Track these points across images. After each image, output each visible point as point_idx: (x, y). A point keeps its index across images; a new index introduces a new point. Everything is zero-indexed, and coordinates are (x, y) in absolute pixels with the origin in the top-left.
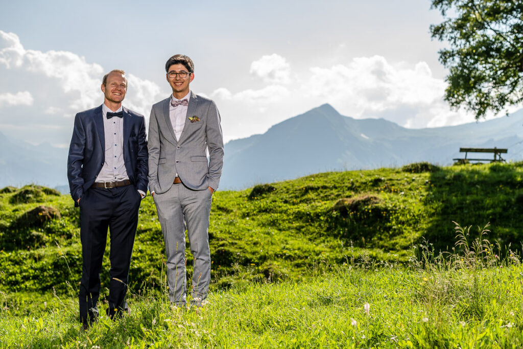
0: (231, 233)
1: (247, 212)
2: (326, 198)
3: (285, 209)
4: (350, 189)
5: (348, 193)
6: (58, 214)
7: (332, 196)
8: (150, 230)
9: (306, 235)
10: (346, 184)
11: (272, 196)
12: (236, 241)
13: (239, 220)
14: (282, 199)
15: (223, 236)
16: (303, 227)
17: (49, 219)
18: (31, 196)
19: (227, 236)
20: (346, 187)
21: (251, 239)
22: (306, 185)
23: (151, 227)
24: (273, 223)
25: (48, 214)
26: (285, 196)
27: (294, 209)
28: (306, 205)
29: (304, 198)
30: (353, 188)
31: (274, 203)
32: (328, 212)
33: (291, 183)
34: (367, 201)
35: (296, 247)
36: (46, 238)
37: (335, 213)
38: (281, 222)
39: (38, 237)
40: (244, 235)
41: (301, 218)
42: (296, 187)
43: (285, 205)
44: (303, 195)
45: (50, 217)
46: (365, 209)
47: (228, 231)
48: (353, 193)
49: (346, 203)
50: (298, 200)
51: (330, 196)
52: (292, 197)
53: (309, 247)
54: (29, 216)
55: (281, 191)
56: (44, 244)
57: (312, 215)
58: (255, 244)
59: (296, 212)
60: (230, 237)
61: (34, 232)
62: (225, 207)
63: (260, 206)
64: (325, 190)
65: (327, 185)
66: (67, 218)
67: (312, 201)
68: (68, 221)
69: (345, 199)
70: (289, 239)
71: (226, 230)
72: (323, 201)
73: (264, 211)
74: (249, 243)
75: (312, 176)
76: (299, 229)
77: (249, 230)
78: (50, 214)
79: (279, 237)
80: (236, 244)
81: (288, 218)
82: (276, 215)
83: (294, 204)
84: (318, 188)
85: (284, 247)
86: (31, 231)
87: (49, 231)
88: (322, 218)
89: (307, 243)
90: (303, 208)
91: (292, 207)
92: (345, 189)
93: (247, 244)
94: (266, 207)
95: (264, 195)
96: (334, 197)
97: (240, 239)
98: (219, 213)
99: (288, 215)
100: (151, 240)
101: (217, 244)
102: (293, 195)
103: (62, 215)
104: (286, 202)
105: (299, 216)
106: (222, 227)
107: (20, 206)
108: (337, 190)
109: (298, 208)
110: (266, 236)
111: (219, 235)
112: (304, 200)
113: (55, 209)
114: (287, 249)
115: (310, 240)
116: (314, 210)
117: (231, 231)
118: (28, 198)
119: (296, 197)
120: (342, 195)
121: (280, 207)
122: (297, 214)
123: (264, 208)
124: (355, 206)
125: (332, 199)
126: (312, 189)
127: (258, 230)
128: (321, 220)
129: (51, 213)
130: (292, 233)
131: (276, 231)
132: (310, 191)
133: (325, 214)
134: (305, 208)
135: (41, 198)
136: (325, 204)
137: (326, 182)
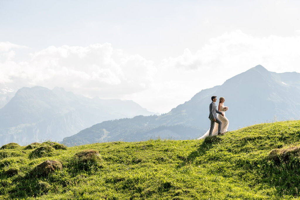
0: (185, 182)
1: (199, 160)
2: (262, 148)
3: (229, 157)
4: (280, 139)
5: (279, 143)
6: (60, 166)
7: (267, 146)
8: (124, 179)
9: (246, 181)
10: (277, 136)
11: (219, 146)
12: (189, 190)
13: (193, 168)
14: (226, 148)
15: (179, 185)
16: (243, 174)
17: (52, 170)
18: (44, 151)
19: (182, 184)
20: (278, 137)
21: (201, 187)
22: (245, 136)
23: (124, 177)
24: (220, 170)
25: (52, 167)
26: (229, 145)
27: (236, 157)
28: (245, 154)
29: (244, 147)
30: (283, 139)
31: (220, 152)
32: (264, 160)
33: (233, 134)
34: (296, 152)
35: (239, 194)
36: (48, 186)
37: (269, 162)
38: (226, 169)
39: (43, 186)
40: (196, 183)
41: (242, 166)
42: (238, 138)
43: (229, 154)
44: (243, 145)
45: (54, 169)
46: (295, 159)
47: (183, 180)
48: (283, 144)
49: (279, 153)
50: (239, 149)
51: (264, 145)
52: (234, 147)
53: (250, 194)
54: (39, 169)
55: (226, 141)
56: (47, 192)
57: (251, 163)
58: (205, 192)
59: (238, 160)
60: (184, 186)
61: (41, 182)
62: (183, 156)
63: (210, 155)
64: (260, 141)
65: (261, 136)
66: (66, 169)
67: (250, 150)
68: (67, 171)
69: (278, 149)
70: (232, 185)
71: (181, 179)
72: (259, 150)
73: (212, 159)
74: (199, 191)
75: (249, 128)
76: (240, 176)
77: (200, 178)
78: (54, 167)
79: (224, 184)
80: (189, 192)
81: (232, 165)
82: (222, 163)
83: (236, 153)
84: (255, 138)
85: (228, 195)
86: (39, 181)
87: (52, 180)
88: (259, 166)
89: (248, 190)
90: (244, 156)
91: (235, 155)
92: (277, 139)
93: (197, 192)
94: (214, 155)
95: (213, 145)
96: (268, 147)
97: (192, 187)
98: (178, 161)
99: (231, 163)
100: (124, 188)
101: (174, 192)
102: (235, 145)
103: (63, 166)
104: (230, 151)
105: (240, 164)
106: (179, 176)
107: (35, 160)
108: (270, 140)
109: (240, 157)
110: (213, 183)
111: (176, 184)
112: (244, 149)
113: (58, 162)
114: (230, 196)
115: (250, 186)
116: (253, 158)
117: (185, 180)
118: (42, 153)
119: (238, 147)
120: (275, 145)
121: (225, 156)
122: (238, 162)
123: (212, 156)
124: (286, 157)
125: (267, 149)
126: (250, 139)
127: (207, 178)
128: (259, 168)
129: (55, 165)
130: (235, 179)
131: (222, 178)
132: (248, 141)
133: (261, 163)
134: (245, 156)
135: (51, 152)
136: (261, 153)
137: (261, 133)
